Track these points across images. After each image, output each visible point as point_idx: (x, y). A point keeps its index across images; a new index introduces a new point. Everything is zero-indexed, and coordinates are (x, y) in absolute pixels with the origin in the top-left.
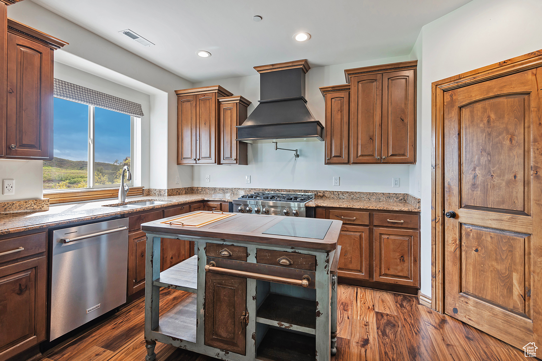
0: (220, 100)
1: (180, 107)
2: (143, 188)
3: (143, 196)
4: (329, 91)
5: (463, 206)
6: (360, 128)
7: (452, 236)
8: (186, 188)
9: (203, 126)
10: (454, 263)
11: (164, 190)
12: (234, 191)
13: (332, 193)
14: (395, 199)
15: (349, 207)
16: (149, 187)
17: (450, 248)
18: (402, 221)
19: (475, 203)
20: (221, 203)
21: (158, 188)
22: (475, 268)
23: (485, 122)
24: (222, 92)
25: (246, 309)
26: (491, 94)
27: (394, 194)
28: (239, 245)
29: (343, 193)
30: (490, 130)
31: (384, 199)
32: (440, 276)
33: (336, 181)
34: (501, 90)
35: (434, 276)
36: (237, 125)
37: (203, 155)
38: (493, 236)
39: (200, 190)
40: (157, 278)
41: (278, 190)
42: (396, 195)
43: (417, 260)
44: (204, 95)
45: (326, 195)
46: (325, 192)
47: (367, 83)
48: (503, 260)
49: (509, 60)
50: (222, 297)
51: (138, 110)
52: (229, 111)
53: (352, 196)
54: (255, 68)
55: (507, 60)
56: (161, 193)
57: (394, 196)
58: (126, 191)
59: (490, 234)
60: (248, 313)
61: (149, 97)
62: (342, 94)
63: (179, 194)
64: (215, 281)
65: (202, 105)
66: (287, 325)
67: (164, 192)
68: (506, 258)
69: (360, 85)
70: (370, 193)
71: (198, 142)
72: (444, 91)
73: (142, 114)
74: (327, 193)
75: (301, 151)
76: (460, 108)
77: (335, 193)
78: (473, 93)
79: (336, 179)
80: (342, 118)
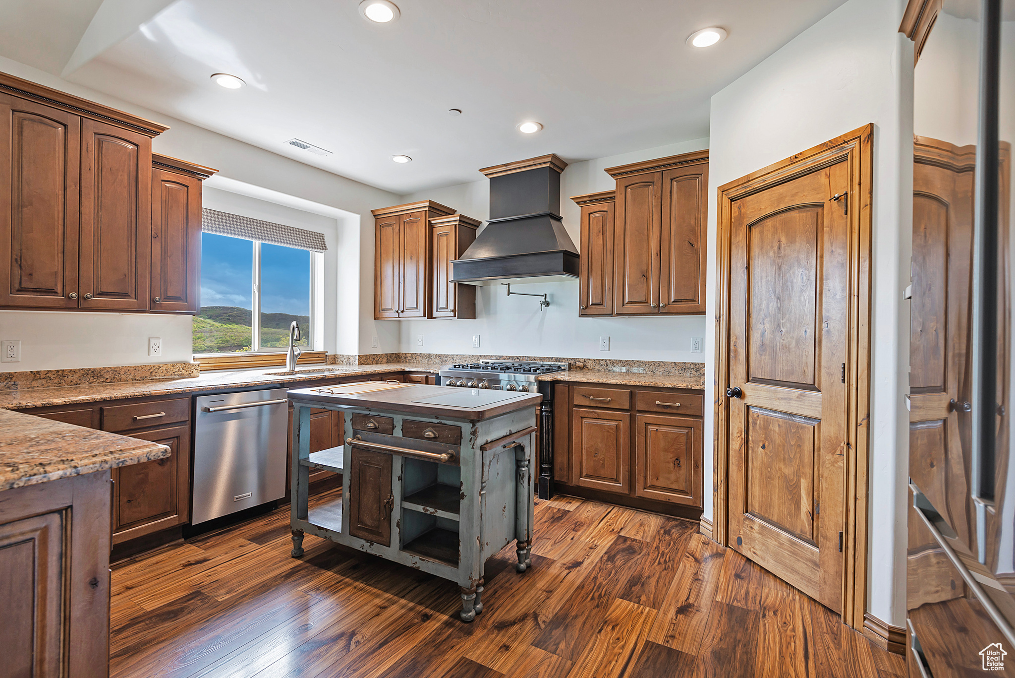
0: (432, 222)
1: (378, 235)
2: (326, 354)
3: (326, 365)
4: (585, 202)
5: (750, 379)
7: (737, 425)
8: (389, 355)
9: (408, 261)
10: (739, 467)
11: (354, 357)
12: (455, 359)
13: (598, 362)
14: (693, 372)
15: (600, 381)
16: (336, 352)
17: (736, 444)
18: (678, 404)
19: (763, 374)
20: (427, 376)
21: (346, 353)
22: (761, 474)
23: (776, 248)
24: (436, 210)
25: (391, 491)
26: (782, 206)
27: (692, 363)
28: (385, 415)
29: (614, 363)
30: (781, 261)
31: (677, 372)
32: (722, 489)
33: (604, 344)
34: (793, 200)
35: (716, 489)
36: (455, 259)
37: (408, 305)
38: (781, 424)
39: (410, 358)
40: (306, 457)
42: (696, 365)
43: (699, 466)
44: (410, 215)
45: (588, 365)
46: (587, 361)
47: (640, 187)
48: (790, 460)
49: (801, 154)
50: (368, 478)
51: (319, 242)
52: (445, 238)
53: (627, 367)
54: (481, 170)
55: (798, 154)
56: (351, 361)
57: (692, 366)
58: (297, 356)
59: (778, 421)
60: (393, 497)
61: (336, 223)
62: (605, 206)
63: (377, 363)
64: (360, 459)
65: (408, 230)
66: (432, 510)
67: (354, 360)
68: (794, 457)
69: (629, 190)
70: (654, 363)
71: (402, 285)
72: (732, 200)
73: (324, 247)
74: (590, 362)
75: (552, 296)
76: (749, 227)
77: (602, 363)
78: (763, 204)
79: (604, 341)
80: (604, 245)
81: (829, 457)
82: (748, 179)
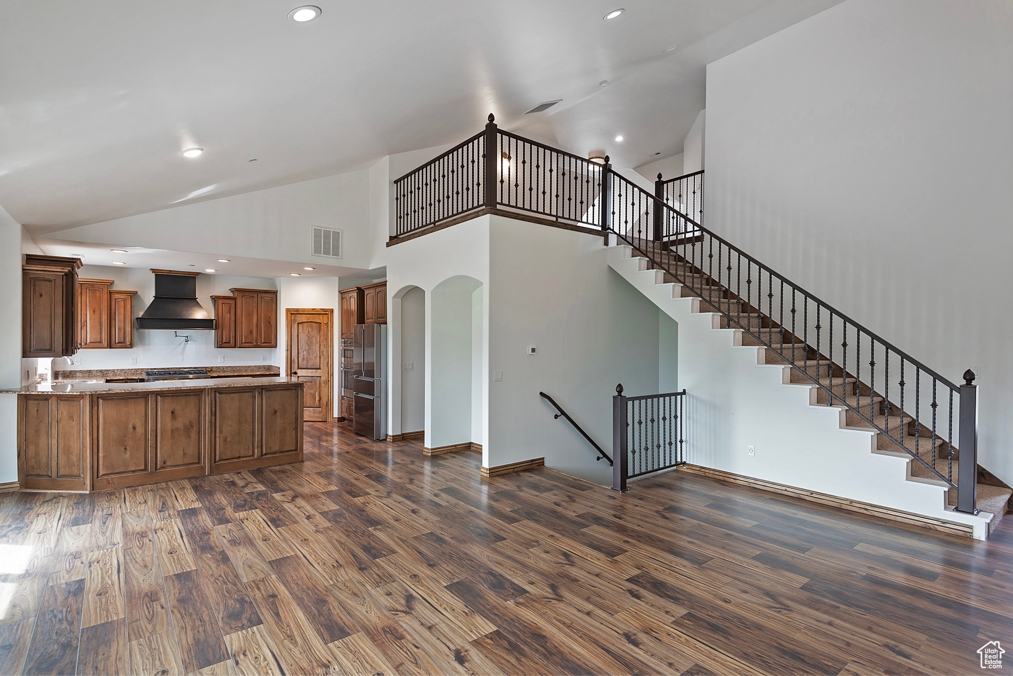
4: (220, 298)
5: (300, 368)
6: (244, 325)
12: (116, 372)
13: (218, 367)
14: (263, 369)
19: (304, 367)
23: (307, 331)
27: (264, 365)
29: (227, 367)
30: (309, 336)
31: (256, 369)
34: (313, 320)
41: (168, 368)
45: (214, 370)
47: (247, 298)
52: (122, 302)
53: (234, 369)
54: (151, 270)
62: (230, 301)
69: (244, 298)
70: (247, 366)
72: (290, 314)
75: (190, 336)
76: (298, 323)
77: (221, 368)
78: (304, 318)
79: (221, 358)
80: (230, 318)
81: (324, 385)
82: (298, 310)
